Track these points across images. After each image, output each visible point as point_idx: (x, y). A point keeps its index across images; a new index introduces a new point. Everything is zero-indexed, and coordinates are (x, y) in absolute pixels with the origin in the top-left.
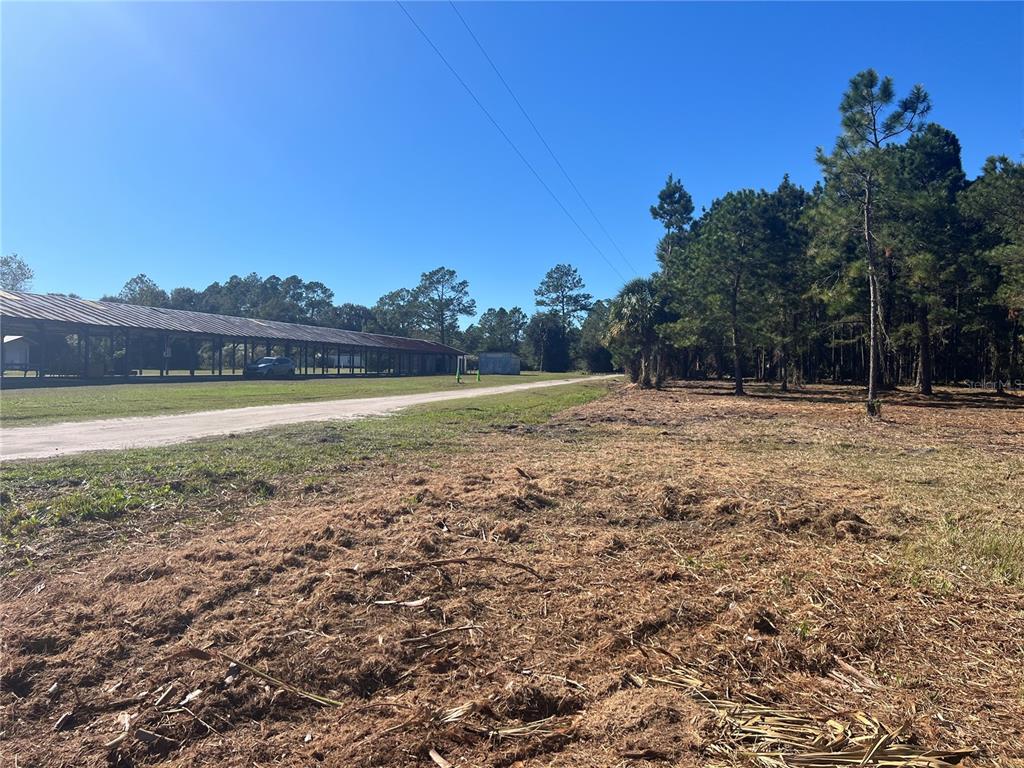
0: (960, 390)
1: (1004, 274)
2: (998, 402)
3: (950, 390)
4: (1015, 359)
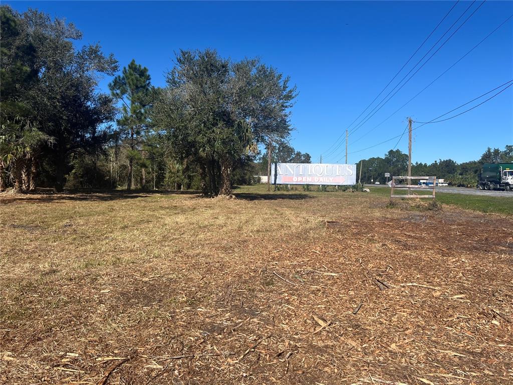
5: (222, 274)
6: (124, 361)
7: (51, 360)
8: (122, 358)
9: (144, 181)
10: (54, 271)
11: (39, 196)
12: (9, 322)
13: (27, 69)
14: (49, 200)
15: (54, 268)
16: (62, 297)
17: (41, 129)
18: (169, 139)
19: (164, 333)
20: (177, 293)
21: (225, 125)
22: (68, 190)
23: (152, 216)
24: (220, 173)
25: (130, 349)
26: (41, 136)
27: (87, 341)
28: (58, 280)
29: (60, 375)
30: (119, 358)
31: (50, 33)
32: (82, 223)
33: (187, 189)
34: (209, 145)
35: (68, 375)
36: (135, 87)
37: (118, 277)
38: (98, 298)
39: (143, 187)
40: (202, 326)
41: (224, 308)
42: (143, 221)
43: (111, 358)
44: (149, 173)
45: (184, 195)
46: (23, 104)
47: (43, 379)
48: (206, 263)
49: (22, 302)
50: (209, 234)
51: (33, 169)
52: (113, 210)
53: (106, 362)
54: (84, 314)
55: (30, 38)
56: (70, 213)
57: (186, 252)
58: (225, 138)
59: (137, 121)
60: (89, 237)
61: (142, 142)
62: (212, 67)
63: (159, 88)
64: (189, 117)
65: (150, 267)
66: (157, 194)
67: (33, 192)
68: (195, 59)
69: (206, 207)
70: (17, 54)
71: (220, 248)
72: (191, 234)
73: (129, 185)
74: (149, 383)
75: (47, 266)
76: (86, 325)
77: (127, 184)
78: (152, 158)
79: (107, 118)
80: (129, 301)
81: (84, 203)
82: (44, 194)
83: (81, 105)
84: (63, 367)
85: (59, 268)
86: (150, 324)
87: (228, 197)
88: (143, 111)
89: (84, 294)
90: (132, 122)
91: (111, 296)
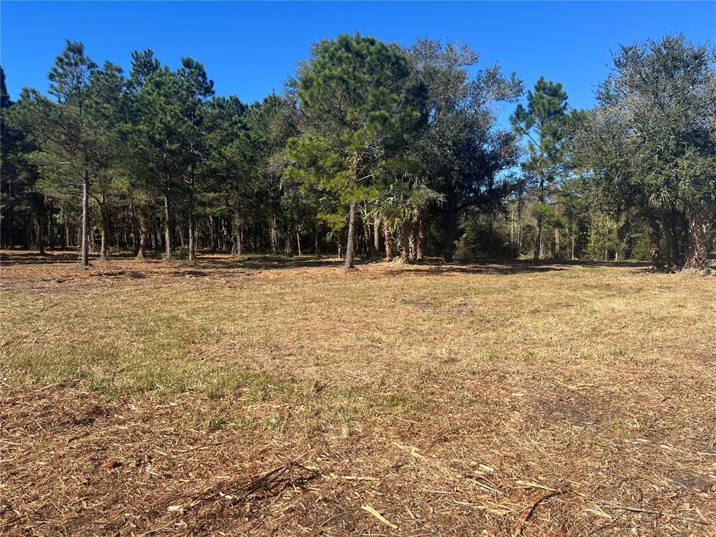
0: (15, 252)
1: (40, 171)
2: (41, 259)
3: (7, 252)
4: (52, 230)
5: (701, 398)
6: (554, 494)
7: (463, 469)
8: (551, 489)
9: (557, 247)
10: (453, 360)
11: (427, 267)
12: (412, 412)
13: (417, 114)
14: (438, 272)
15: (453, 355)
16: (466, 393)
17: (429, 186)
18: (598, 184)
19: (608, 469)
20: (624, 415)
21: (698, 153)
22: (458, 260)
23: (573, 297)
24: (686, 232)
25: (560, 480)
26: (430, 195)
27: (502, 455)
28: (459, 372)
29: (475, 490)
30: (547, 488)
31: (441, 65)
32: (479, 303)
33: (625, 259)
34: (668, 187)
35: (484, 493)
36: (547, 114)
37: (533, 378)
38: (509, 402)
39: (556, 256)
40: (671, 472)
41: (710, 453)
42: (560, 304)
43: (534, 485)
44: (564, 236)
45: (621, 268)
46: (412, 157)
47: (455, 489)
48: (671, 377)
49: (423, 391)
50: (671, 331)
51: (421, 235)
52: (516, 287)
53: (528, 489)
54: (495, 421)
55: (421, 76)
56: (463, 288)
57: (632, 355)
58: (698, 174)
59: (549, 162)
60: (489, 321)
61: (557, 191)
62: (674, 61)
63: (582, 111)
64: (633, 147)
65: (578, 371)
66: (578, 266)
67: (421, 262)
68: (645, 55)
69: (661, 287)
70: (407, 98)
71: (693, 355)
72: (639, 328)
73: (537, 253)
74: (592, 533)
75: (445, 353)
76: (497, 434)
77: (533, 251)
78: (569, 213)
79: (508, 163)
80: (551, 413)
81: (479, 277)
82: (431, 264)
83: (475, 149)
84: (477, 480)
85: (459, 357)
86: (585, 451)
87: (702, 272)
88: (558, 147)
89: (491, 393)
90: (543, 164)
91: (526, 403)
